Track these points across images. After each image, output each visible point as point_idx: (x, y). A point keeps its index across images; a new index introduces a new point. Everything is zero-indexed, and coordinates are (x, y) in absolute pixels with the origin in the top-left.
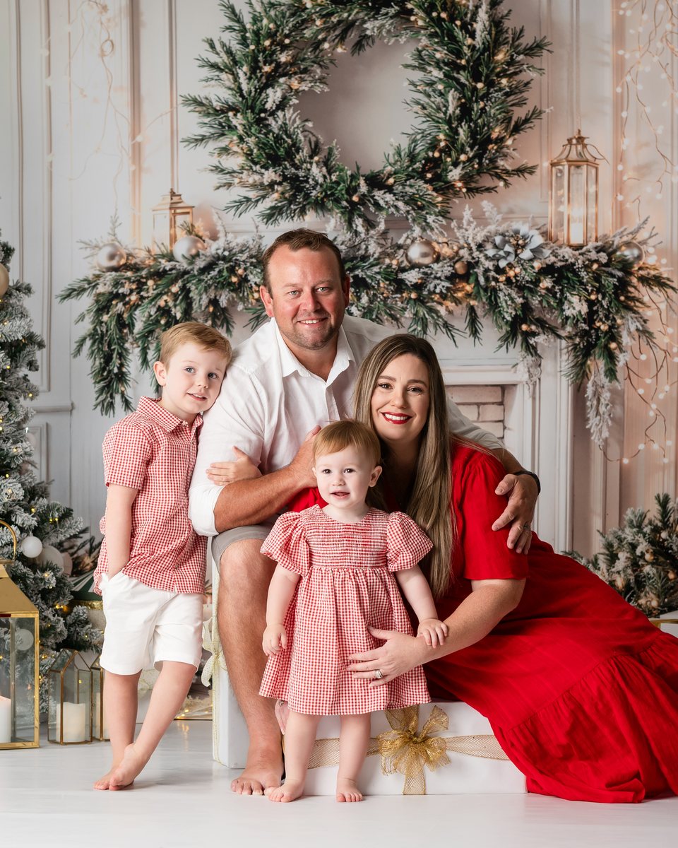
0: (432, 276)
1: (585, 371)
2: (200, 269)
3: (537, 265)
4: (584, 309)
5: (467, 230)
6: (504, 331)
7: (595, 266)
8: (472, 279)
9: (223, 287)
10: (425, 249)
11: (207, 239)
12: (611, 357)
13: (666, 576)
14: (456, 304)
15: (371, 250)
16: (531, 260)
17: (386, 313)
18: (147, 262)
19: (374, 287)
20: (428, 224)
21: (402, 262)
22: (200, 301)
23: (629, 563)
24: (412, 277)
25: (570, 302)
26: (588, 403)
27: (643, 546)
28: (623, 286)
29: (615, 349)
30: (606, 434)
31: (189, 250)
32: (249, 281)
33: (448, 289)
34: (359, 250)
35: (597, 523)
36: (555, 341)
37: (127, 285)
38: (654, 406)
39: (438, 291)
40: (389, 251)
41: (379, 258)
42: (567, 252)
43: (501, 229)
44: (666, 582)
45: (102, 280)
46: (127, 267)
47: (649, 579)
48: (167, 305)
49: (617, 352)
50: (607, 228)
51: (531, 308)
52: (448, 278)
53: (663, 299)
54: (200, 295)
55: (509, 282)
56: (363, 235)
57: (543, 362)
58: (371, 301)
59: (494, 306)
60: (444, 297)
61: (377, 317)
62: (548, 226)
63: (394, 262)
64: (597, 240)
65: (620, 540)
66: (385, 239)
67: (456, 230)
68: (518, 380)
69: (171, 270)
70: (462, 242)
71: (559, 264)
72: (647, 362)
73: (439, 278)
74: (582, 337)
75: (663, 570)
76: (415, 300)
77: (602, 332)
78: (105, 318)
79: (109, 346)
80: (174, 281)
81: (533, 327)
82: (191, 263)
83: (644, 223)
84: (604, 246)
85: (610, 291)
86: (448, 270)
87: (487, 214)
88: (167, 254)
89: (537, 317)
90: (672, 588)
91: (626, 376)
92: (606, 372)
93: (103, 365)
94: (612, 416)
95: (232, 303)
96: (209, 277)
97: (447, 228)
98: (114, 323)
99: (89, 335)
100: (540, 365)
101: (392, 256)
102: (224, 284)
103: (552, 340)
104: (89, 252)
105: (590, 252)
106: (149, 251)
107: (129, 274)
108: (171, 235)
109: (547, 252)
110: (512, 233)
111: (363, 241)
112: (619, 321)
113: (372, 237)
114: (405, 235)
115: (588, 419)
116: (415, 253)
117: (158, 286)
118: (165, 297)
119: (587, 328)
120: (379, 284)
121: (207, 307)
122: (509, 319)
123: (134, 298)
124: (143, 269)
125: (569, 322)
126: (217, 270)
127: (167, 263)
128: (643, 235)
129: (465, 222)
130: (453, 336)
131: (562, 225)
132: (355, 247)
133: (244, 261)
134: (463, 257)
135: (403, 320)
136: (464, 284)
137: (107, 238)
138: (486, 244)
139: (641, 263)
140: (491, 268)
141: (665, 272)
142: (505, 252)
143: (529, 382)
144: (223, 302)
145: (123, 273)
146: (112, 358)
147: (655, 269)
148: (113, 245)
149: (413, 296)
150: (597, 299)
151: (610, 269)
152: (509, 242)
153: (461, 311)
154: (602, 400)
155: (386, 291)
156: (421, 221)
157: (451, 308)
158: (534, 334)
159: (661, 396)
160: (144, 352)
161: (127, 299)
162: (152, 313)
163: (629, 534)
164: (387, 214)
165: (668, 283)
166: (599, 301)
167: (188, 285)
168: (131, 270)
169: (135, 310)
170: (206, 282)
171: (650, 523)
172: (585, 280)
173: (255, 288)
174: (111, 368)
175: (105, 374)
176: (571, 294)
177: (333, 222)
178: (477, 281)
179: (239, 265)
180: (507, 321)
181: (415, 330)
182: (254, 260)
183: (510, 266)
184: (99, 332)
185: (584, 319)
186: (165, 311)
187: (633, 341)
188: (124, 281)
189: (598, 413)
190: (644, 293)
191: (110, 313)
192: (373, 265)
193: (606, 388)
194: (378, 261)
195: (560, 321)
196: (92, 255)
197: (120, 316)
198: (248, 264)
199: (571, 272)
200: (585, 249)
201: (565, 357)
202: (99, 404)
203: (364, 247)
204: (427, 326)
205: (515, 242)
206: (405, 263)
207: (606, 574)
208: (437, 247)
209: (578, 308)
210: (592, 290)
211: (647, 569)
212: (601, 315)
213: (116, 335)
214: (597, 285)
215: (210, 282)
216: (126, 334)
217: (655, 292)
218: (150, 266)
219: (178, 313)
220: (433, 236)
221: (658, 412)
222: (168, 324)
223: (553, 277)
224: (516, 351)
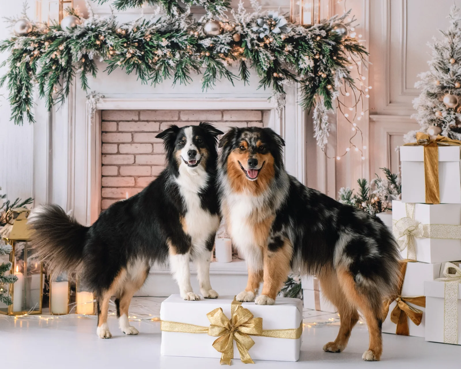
0: (219, 42)
1: (312, 102)
2: (77, 36)
3: (283, 37)
4: (312, 64)
5: (240, 15)
6: (263, 77)
7: (318, 38)
8: (243, 45)
9: (91, 47)
10: (215, 26)
11: (82, 18)
12: (328, 94)
14: (234, 60)
15: (182, 26)
16: (279, 34)
17: (191, 65)
18: (45, 31)
19: (183, 48)
20: (216, 11)
21: (201, 33)
22: (77, 55)
24: (207, 43)
25: (303, 60)
26: (315, 122)
28: (335, 51)
29: (331, 89)
30: (326, 141)
31: (71, 24)
32: (107, 44)
33: (229, 50)
34: (174, 25)
36: (294, 83)
37: (32, 45)
38: (355, 125)
39: (222, 51)
40: (193, 26)
41: (186, 31)
42: (301, 30)
43: (261, 15)
45: (17, 41)
46: (32, 34)
48: (56, 58)
49: (332, 91)
50: (325, 15)
51: (280, 63)
52: (228, 44)
53: (360, 59)
54: (77, 52)
55: (266, 47)
56: (177, 17)
57: (287, 96)
58: (181, 57)
59: (256, 61)
60: (226, 55)
61: (185, 67)
62: (290, 13)
63: (196, 34)
64: (319, 22)
66: (190, 19)
67: (234, 15)
68: (272, 107)
69: (59, 36)
70: (237, 22)
71: (296, 37)
72: (350, 98)
73: (223, 44)
74: (310, 81)
76: (208, 57)
77: (323, 78)
78: (18, 64)
79: (21, 81)
80: (61, 43)
81: (281, 75)
82: (72, 32)
83: (349, 12)
84: (324, 26)
85: (328, 53)
86: (228, 39)
87: (253, 5)
88: (57, 26)
89: (283, 68)
91: (337, 106)
92: (325, 103)
93: (16, 93)
94: (329, 130)
95: (96, 57)
96: (82, 41)
97: (229, 13)
98: (23, 68)
99: (8, 75)
100: (285, 98)
101: (194, 30)
102: (92, 45)
103: (292, 83)
104: (9, 24)
105: (315, 29)
106: (46, 24)
107: (34, 38)
108: (60, 15)
109: (289, 29)
110: (267, 17)
111: (177, 20)
112: (333, 72)
113: (182, 18)
114: (203, 17)
115: (315, 132)
116: (209, 28)
117: (51, 46)
118: (55, 53)
119: (314, 76)
120: (186, 47)
121: (81, 59)
122: (266, 69)
123: (36, 52)
124: (42, 35)
125: (302, 72)
126: (87, 36)
127: (57, 32)
128: (348, 20)
129: (239, 10)
130: (231, 79)
131: (298, 13)
132: (172, 24)
133: (104, 32)
134: (238, 31)
135: (201, 69)
136: (238, 48)
137: (21, 16)
138: (252, 23)
139: (346, 37)
140: (255, 38)
141: (361, 43)
142: (264, 29)
143: (278, 108)
144: (91, 56)
145: (30, 37)
146: (22, 89)
147: (355, 41)
148: (24, 20)
149: (207, 54)
150: (319, 58)
151: (327, 40)
152: (266, 23)
153: (236, 64)
154: (323, 120)
155: (190, 51)
156: (212, 9)
157: (230, 62)
158: (281, 79)
159: (359, 119)
160: (42, 86)
161: (32, 53)
162: (47, 62)
164: (192, 5)
165: (363, 49)
166: (320, 60)
167: (70, 46)
168: (35, 35)
169: (37, 60)
170: (81, 44)
171: (355, 197)
172: (312, 47)
173: (111, 48)
174: (21, 95)
175: (17, 99)
176: (304, 55)
177: (159, 8)
178: (246, 46)
179: (101, 34)
180: (265, 71)
181: (208, 75)
182: (110, 31)
183: (267, 37)
184: (15, 73)
185: (312, 70)
186: (55, 61)
187: (342, 85)
188: (30, 42)
189: (320, 128)
190: (348, 55)
191: (21, 62)
192: (183, 35)
193: (325, 113)
194: (186, 33)
195: (297, 71)
196: (11, 26)
197: (27, 64)
198: (107, 33)
199: (304, 42)
200: (312, 28)
201: (300, 93)
202: (13, 117)
203: (177, 24)
204: (215, 73)
205: (270, 23)
206: (203, 34)
208: (222, 25)
209: (308, 64)
210: (317, 53)
212: (322, 68)
213: (25, 75)
214: (320, 49)
215: (83, 44)
216: (31, 75)
217: (355, 55)
218: (46, 33)
219: (63, 62)
220: (220, 18)
221: (358, 128)
222: (56, 69)
223: (293, 44)
224: (270, 89)
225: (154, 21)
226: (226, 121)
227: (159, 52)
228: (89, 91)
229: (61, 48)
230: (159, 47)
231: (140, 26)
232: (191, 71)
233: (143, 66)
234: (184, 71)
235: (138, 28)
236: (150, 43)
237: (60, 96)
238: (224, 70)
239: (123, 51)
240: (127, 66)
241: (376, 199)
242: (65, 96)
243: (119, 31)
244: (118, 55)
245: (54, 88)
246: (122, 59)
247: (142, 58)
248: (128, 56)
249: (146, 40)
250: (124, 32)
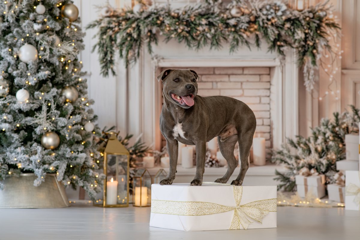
0: (241, 22)
1: (303, 62)
2: (144, 17)
3: (284, 18)
4: (303, 36)
5: (255, 3)
6: (270, 45)
7: (308, 19)
8: (257, 23)
10: (238, 10)
11: (147, 5)
12: (314, 56)
13: (338, 146)
14: (251, 33)
15: (215, 11)
16: (281, 16)
17: (222, 37)
18: (122, 14)
19: (216, 26)
21: (228, 16)
22: (145, 31)
23: (323, 141)
24: (232, 22)
25: (297, 34)
26: (305, 75)
27: (329, 134)
28: (319, 27)
29: (315, 53)
30: (312, 87)
31: (140, 9)
32: (165, 23)
33: (247, 27)
35: (309, 124)
36: (291, 49)
37: (113, 24)
38: (331, 76)
39: (243, 28)
40: (223, 11)
42: (296, 13)
43: (269, 3)
44: (339, 148)
45: (103, 21)
46: (113, 16)
47: (332, 147)
48: (130, 32)
49: (316, 54)
50: (312, 2)
51: (282, 36)
52: (247, 23)
53: (335, 32)
54: (144, 28)
55: (272, 24)
58: (215, 32)
59: (266, 34)
60: (245, 30)
61: (218, 38)
62: (289, 2)
63: (225, 16)
64: (309, 8)
65: (319, 131)
66: (221, 6)
67: (251, 3)
68: (276, 65)
69: (132, 17)
70: (253, 8)
71: (293, 18)
72: (328, 58)
73: (244, 23)
74: (302, 48)
75: (338, 143)
76: (233, 31)
77: (310, 46)
78: (105, 37)
79: (107, 48)
80: (133, 22)
81: (282, 43)
82: (141, 15)
83: (328, 1)
84: (312, 11)
85: (314, 29)
86: (247, 19)
88: (131, 11)
89: (284, 39)
90: (341, 151)
91: (320, 64)
92: (312, 62)
93: (104, 57)
94: (314, 80)
95: (158, 32)
96: (148, 21)
97: (247, 2)
98: (108, 39)
99: (98, 44)
100: (285, 59)
101: (224, 13)
102: (154, 24)
104: (97, 9)
105: (306, 13)
106: (123, 10)
107: (114, 19)
108: (132, 3)
109: (288, 13)
110: (274, 5)
111: (212, 7)
112: (317, 41)
113: (216, 5)
114: (229, 5)
115: (305, 82)
116: (234, 12)
117: (127, 24)
118: (130, 29)
119: (304, 44)
120: (218, 24)
121: (147, 33)
123: (116, 29)
124: (120, 17)
125: (297, 41)
126: (151, 18)
127: (131, 15)
128: (328, 6)
130: (249, 46)
131: (294, 1)
132: (209, 9)
134: (253, 14)
135: (229, 40)
136: (254, 25)
137: (105, 4)
138: (263, 9)
139: (326, 18)
140: (265, 19)
141: (336, 21)
142: (271, 12)
143: (280, 66)
144: (154, 30)
145: (112, 19)
146: (107, 54)
147: (332, 20)
148: (108, 7)
149: (233, 29)
151: (314, 20)
152: (272, 8)
153: (253, 36)
154: (310, 74)
155: (221, 28)
157: (248, 35)
158: (282, 46)
159: (334, 72)
160: (121, 51)
161: (114, 29)
162: (124, 35)
163: (323, 129)
165: (338, 26)
166: (309, 33)
167: (139, 24)
168: (115, 17)
169: (117, 34)
170: (147, 23)
171: (331, 124)
172: (303, 24)
173: (167, 25)
174: (107, 58)
175: (105, 60)
176: (298, 30)
178: (259, 24)
179: (161, 16)
180: (272, 41)
181: (233, 44)
182: (167, 14)
183: (273, 18)
184: (102, 43)
185: (303, 40)
186: (130, 35)
187: (323, 50)
188: (112, 22)
189: (309, 79)
190: (328, 30)
191: (107, 35)
192: (216, 17)
193: (312, 69)
194: (218, 15)
195: (293, 41)
196: (99, 11)
197: (111, 37)
198: (164, 16)
199: (298, 21)
200: (303, 12)
201: (295, 56)
202: (102, 72)
203: (213, 9)
204: (238, 42)
205: (275, 8)
206: (230, 16)
207: (314, 145)
208: (243, 10)
209: (300, 36)
210: (306, 29)
211: (331, 143)
212: (310, 38)
213: (109, 44)
214: (308, 26)
215: (149, 23)
216: (113, 44)
217: (332, 30)
218: (123, 16)
219: (135, 36)
220: (241, 5)
221: (334, 79)
222: (131, 40)
223: (290, 22)
224: (275, 53)
225: (197, 7)
226: (246, 74)
227: (200, 28)
228: (153, 55)
229: (134, 25)
230: (200, 24)
231: (187, 11)
232: (222, 41)
233: (190, 38)
234: (217, 41)
235: (186, 12)
236: (194, 22)
237: (133, 58)
238: (244, 40)
239: (176, 27)
240: (179, 37)
241: (345, 125)
242: (137, 58)
243: (173, 14)
244: (172, 30)
245: (129, 53)
246: (175, 33)
247: (188, 32)
248: (179, 31)
249: (191, 20)
250: (176, 15)
